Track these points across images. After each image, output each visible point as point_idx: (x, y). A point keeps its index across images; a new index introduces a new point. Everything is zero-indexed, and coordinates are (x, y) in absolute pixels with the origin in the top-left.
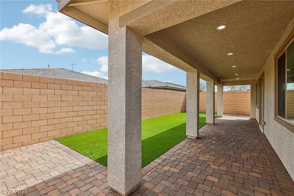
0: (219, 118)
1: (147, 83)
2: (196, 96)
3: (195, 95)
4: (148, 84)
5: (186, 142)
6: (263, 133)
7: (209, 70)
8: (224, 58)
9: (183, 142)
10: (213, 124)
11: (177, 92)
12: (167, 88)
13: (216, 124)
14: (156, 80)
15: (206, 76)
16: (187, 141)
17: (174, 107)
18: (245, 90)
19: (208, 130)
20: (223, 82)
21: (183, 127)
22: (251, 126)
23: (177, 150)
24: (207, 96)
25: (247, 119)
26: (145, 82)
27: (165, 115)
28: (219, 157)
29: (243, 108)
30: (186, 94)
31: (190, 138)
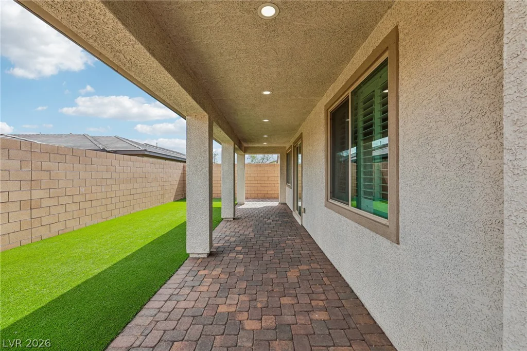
0: (241, 207)
1: (96, 140)
2: (208, 169)
3: (204, 167)
4: (100, 144)
5: (187, 272)
6: (302, 225)
7: (228, 123)
8: (256, 100)
9: (179, 272)
10: (234, 219)
11: (167, 162)
12: (146, 153)
13: (238, 219)
14: (120, 136)
15: (222, 132)
16: (190, 268)
17: (161, 192)
18: (268, 162)
19: (228, 233)
20: (245, 147)
21: (179, 233)
22: (283, 215)
23: (166, 301)
24: (223, 169)
25: (275, 204)
26: (91, 139)
27: (138, 209)
28: (255, 293)
29: (269, 189)
30: (184, 167)
31: (196, 258)
